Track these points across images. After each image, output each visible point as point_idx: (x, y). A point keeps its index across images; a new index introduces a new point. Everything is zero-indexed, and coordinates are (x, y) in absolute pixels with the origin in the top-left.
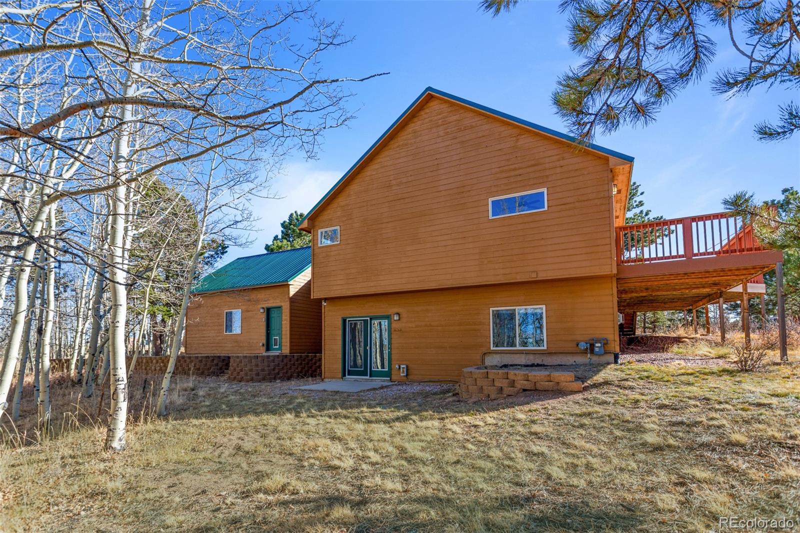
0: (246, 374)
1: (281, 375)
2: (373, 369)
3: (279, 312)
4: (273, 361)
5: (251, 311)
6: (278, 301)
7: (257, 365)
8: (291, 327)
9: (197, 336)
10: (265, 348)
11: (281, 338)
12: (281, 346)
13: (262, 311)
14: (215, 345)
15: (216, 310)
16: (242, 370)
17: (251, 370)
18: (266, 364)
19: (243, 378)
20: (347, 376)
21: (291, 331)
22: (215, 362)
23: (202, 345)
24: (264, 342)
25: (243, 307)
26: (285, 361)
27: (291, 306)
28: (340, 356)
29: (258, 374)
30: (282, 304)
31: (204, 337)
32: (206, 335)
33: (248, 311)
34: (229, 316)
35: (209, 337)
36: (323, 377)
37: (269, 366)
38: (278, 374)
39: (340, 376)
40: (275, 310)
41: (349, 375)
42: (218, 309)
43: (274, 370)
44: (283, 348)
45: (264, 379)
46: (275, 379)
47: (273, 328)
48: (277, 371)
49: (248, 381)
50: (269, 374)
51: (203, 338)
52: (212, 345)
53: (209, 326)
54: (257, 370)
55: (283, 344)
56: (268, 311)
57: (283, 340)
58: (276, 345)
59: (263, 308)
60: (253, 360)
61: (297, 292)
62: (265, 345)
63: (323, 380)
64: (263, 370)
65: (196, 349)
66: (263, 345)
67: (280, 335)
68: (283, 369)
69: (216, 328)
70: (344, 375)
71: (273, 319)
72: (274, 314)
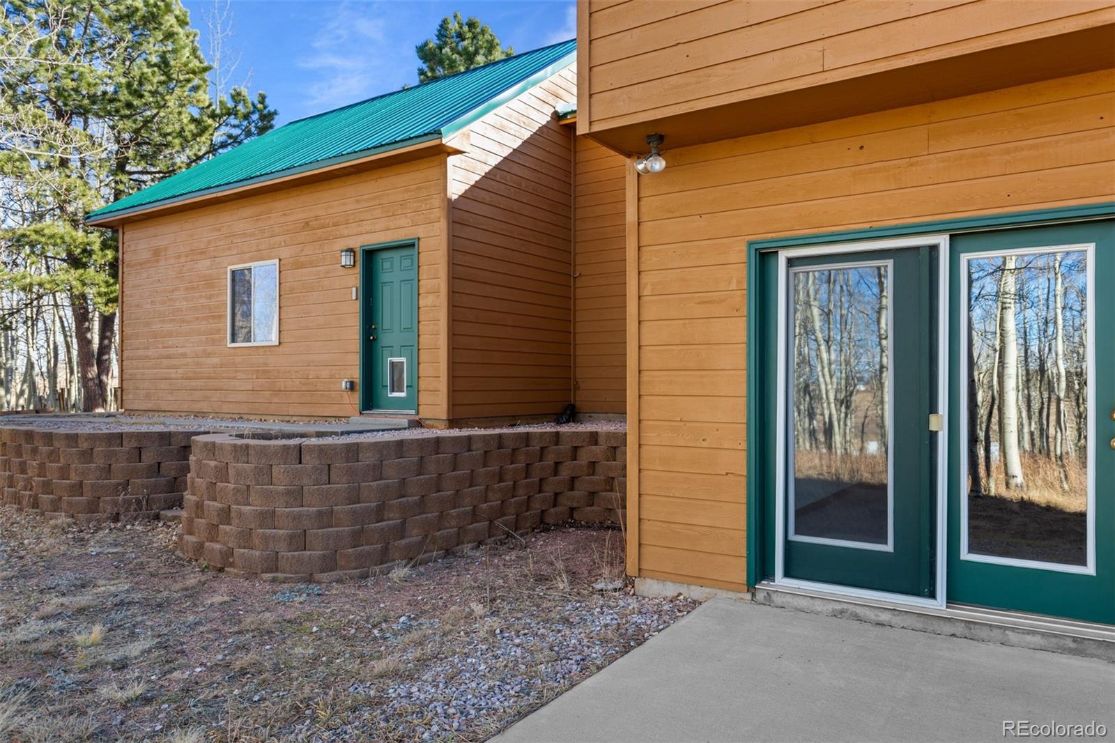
0: (246, 538)
1: (414, 536)
2: (965, 555)
3: (407, 263)
4: (377, 471)
5: (311, 264)
6: (403, 221)
7: (297, 495)
8: (453, 320)
9: (150, 353)
10: (357, 398)
11: (416, 364)
12: (415, 389)
13: (346, 260)
14: (200, 383)
15: (203, 264)
16: (225, 515)
17: (268, 518)
18: (341, 485)
19: (230, 553)
20: (780, 581)
21: (453, 335)
22: (148, 458)
23: (163, 385)
24: (356, 373)
25: (285, 253)
26: (432, 469)
27: (453, 237)
28: (738, 461)
29: (300, 541)
30: (420, 232)
31: (168, 357)
32: (171, 351)
33: (299, 265)
34: (241, 284)
35: (184, 355)
36: (631, 569)
37: (354, 497)
38: (401, 531)
39: (739, 571)
40: (396, 255)
41: (788, 573)
42: (208, 262)
43: (379, 513)
44: (424, 398)
45: (329, 564)
46: (384, 557)
47: (387, 325)
48: (393, 520)
49: (252, 575)
50: (357, 538)
51: (165, 362)
52: (193, 383)
53: (183, 321)
54: (297, 518)
55: (423, 385)
56: (370, 257)
57: (425, 370)
58: (396, 386)
59: (351, 250)
60: (278, 470)
61: (476, 186)
62: (359, 387)
63: (629, 582)
64: (325, 518)
65: (148, 396)
66: (352, 386)
67: (415, 350)
68: (422, 505)
69: (204, 326)
70: (761, 569)
71: (387, 290)
72: (391, 271)
